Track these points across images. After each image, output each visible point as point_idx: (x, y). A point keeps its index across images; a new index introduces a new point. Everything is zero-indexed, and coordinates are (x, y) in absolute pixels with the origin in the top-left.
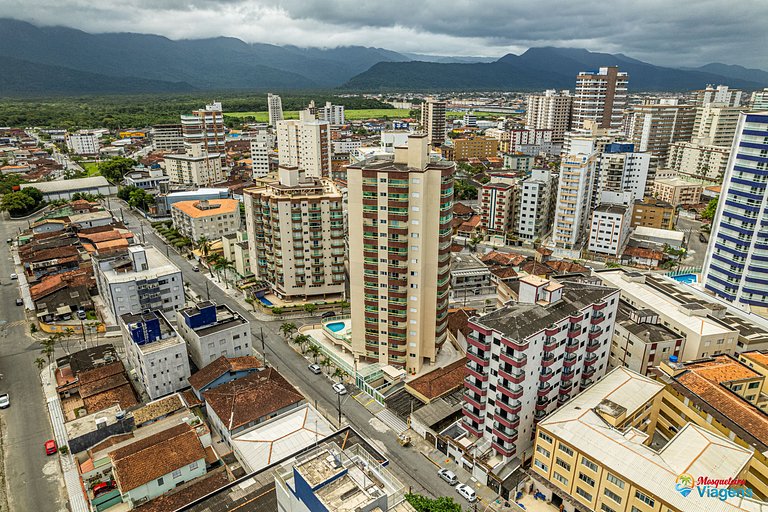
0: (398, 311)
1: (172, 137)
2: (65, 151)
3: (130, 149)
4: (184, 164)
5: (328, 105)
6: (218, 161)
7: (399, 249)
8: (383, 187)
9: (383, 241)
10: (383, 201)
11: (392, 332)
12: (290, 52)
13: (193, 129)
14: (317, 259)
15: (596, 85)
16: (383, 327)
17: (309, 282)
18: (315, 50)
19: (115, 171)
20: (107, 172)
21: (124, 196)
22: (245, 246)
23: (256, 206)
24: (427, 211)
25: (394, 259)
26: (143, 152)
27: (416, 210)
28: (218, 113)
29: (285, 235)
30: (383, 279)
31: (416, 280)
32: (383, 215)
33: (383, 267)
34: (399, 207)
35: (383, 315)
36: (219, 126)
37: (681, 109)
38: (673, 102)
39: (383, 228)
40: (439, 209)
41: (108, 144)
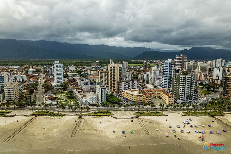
0: (114, 83)
1: (89, 67)
2: (69, 69)
3: (81, 69)
4: (91, 71)
5: (124, 62)
6: (97, 71)
7: (114, 76)
8: (112, 69)
9: (112, 75)
10: (112, 70)
11: (113, 86)
12: (121, 48)
13: (94, 65)
14: (108, 81)
15: (179, 58)
16: (112, 86)
17: (106, 84)
18: (129, 48)
19: (79, 72)
20: (78, 72)
21: (81, 75)
22: (99, 80)
23: (100, 74)
24: (117, 72)
25: (113, 77)
26: (84, 70)
27: (116, 72)
28: (98, 63)
29: (104, 77)
30: (112, 80)
31: (116, 80)
32: (112, 72)
33: (112, 78)
34: (114, 71)
35: (112, 84)
36: (98, 65)
37: (194, 63)
38: (192, 62)
39: (112, 74)
40: (119, 72)
41: (76, 68)
